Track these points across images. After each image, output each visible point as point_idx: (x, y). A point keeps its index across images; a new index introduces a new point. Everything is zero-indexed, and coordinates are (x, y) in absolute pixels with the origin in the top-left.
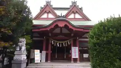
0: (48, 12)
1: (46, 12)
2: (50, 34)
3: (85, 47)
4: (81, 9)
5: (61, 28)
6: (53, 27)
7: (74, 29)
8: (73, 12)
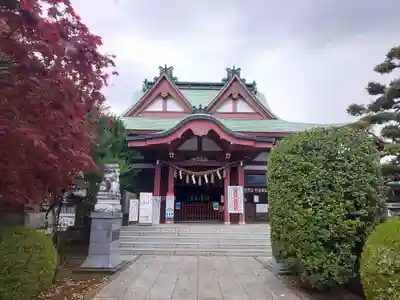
0: (164, 94)
1: (160, 95)
2: (172, 154)
3: (261, 188)
4: (251, 87)
5: (200, 139)
6: (179, 135)
7: (233, 142)
8: (231, 95)
